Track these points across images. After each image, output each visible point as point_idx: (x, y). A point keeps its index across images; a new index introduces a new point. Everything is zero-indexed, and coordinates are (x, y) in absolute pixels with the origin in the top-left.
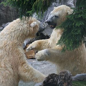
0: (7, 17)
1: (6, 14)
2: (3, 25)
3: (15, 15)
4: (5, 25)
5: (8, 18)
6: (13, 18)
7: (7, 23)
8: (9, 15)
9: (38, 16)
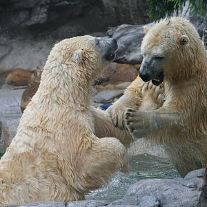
0: (120, 10)
1: (116, 4)
2: (109, 31)
3: (138, 7)
4: (113, 30)
5: (122, 15)
6: (134, 13)
7: (120, 25)
8: (124, 6)
9: (196, 10)
